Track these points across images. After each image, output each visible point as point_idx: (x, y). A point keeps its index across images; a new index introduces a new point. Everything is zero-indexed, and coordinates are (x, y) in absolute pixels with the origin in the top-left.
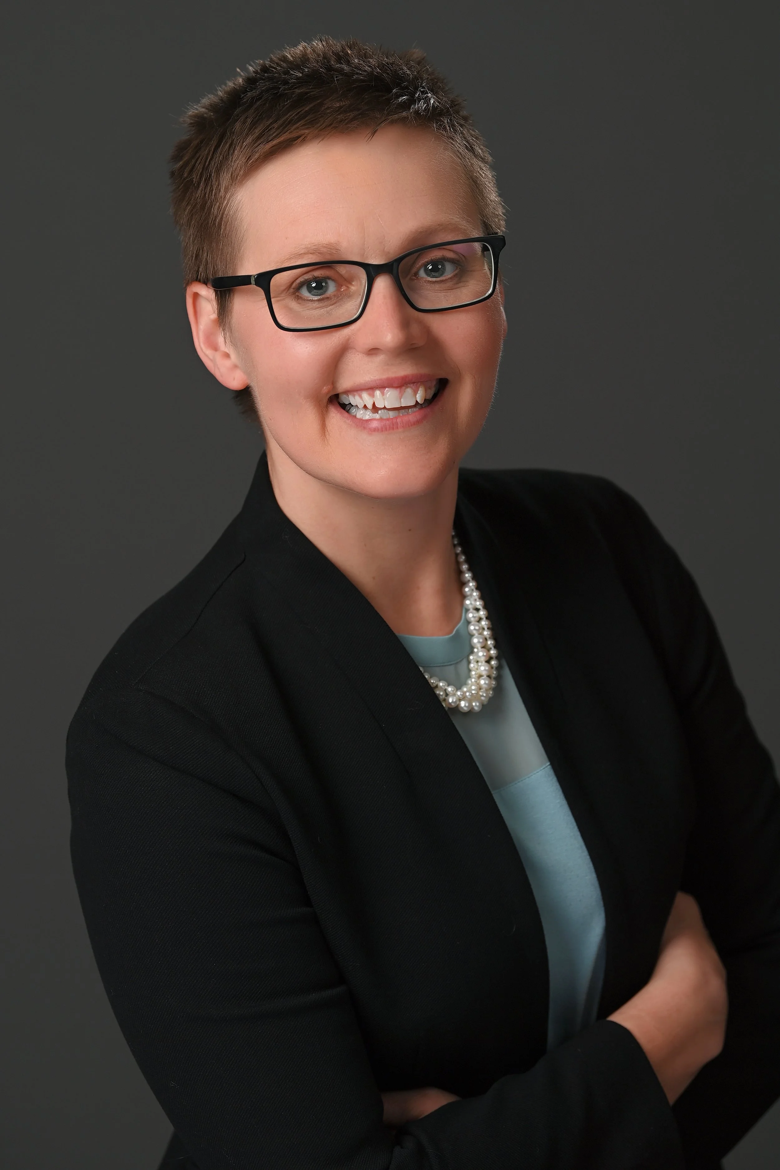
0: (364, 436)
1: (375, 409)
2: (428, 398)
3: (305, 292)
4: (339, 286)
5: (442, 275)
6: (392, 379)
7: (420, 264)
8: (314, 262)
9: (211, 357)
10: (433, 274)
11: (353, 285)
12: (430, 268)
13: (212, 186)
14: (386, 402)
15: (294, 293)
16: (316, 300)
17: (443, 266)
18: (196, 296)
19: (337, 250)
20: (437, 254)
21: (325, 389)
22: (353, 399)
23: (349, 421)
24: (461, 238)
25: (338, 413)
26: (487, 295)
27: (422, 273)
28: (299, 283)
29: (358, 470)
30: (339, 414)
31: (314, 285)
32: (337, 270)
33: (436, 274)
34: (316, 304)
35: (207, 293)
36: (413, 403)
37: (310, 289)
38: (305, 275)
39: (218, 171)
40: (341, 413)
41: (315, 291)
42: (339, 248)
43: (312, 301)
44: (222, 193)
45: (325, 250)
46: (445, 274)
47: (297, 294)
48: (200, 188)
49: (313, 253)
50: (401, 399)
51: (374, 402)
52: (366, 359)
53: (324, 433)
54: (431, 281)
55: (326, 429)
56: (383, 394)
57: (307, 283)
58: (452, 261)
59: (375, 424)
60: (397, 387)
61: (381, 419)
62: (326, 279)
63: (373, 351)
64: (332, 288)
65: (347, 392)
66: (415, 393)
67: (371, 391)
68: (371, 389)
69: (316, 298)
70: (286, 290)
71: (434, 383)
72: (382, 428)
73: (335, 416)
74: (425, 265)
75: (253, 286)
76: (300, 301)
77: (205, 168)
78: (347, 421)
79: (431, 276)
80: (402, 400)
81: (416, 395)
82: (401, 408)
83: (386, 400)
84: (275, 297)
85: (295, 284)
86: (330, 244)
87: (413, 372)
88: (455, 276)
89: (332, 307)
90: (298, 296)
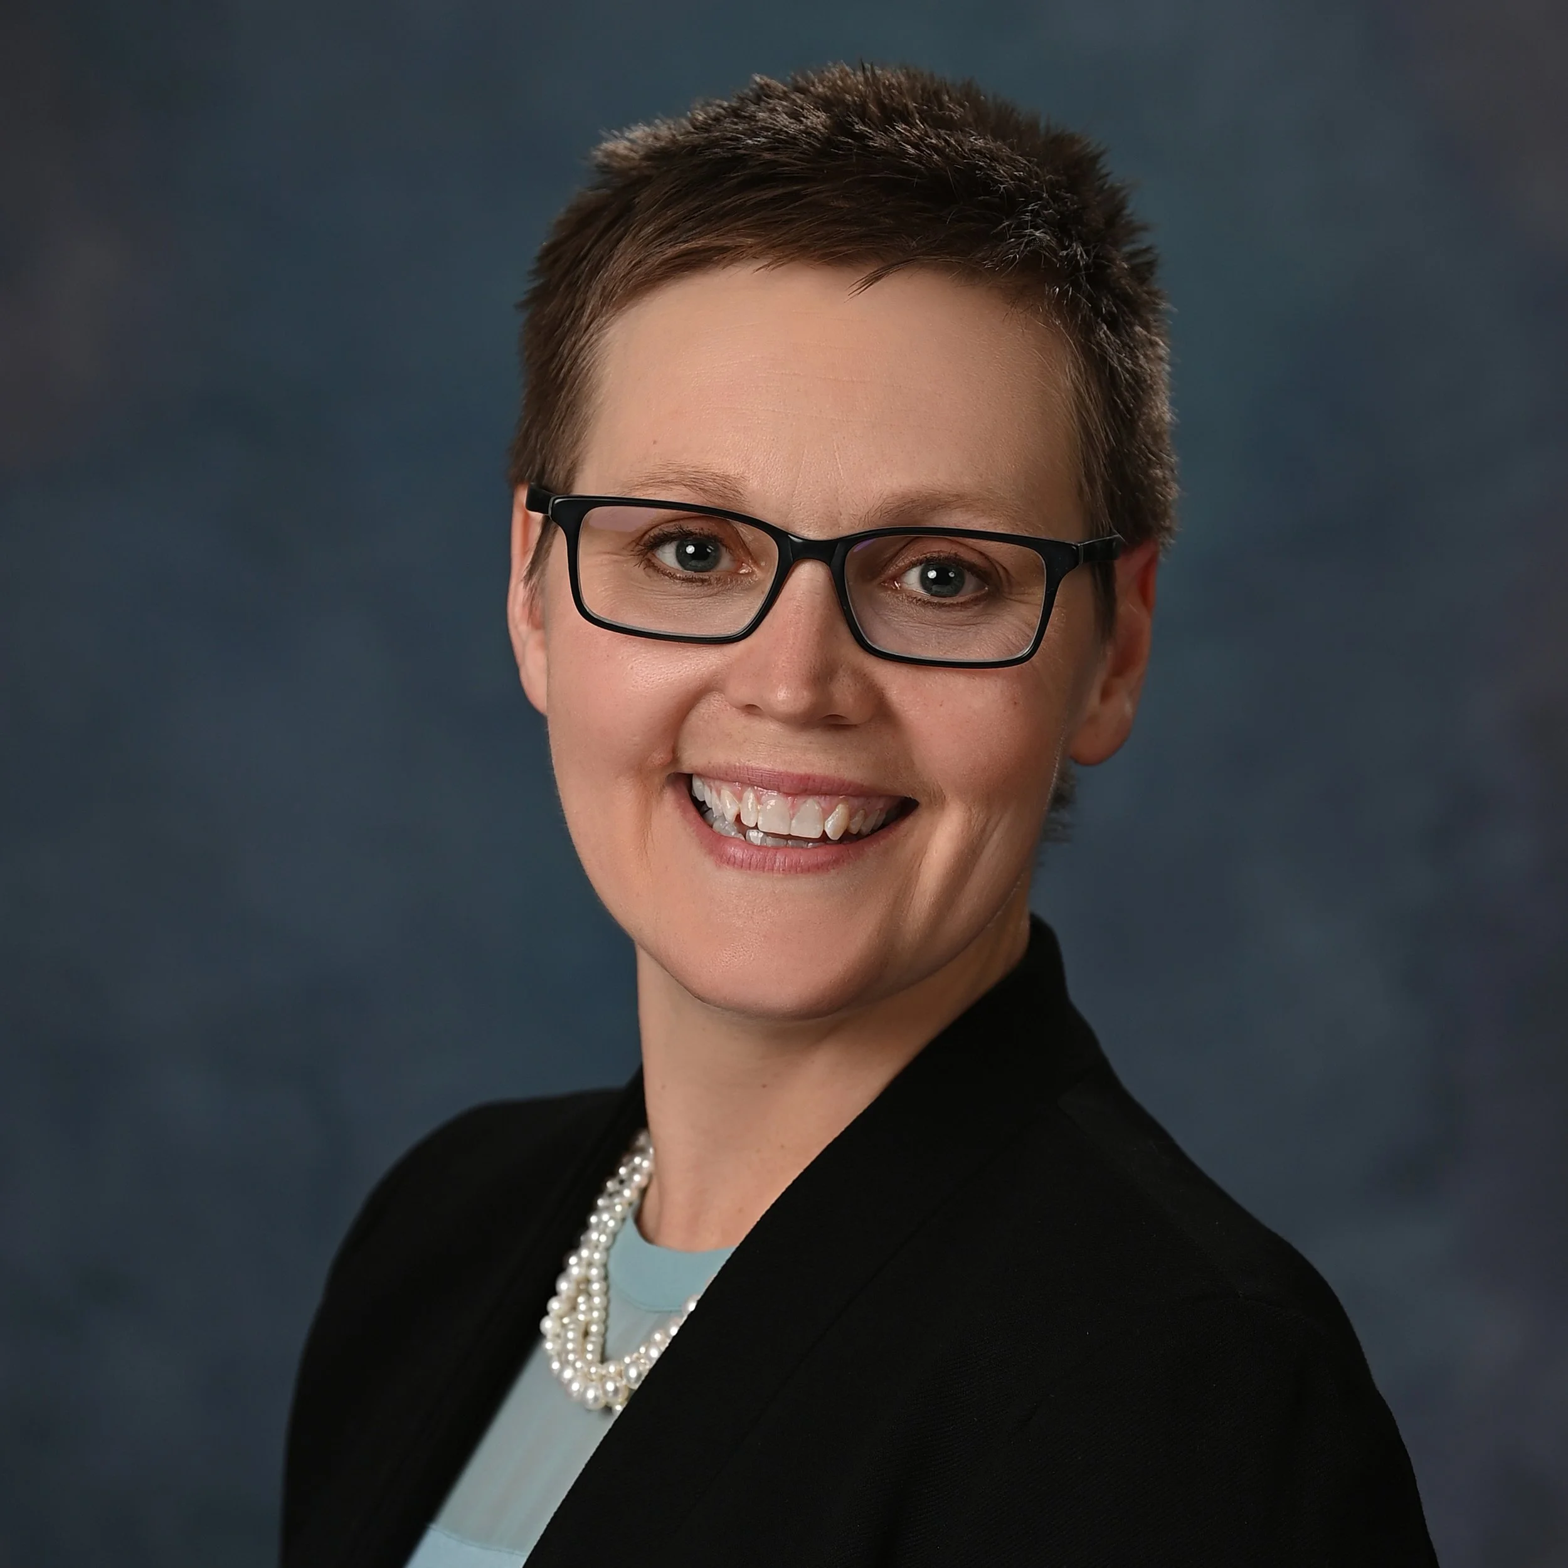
1: (740, 823)
2: (854, 830)
3: (668, 556)
4: (737, 562)
5: (954, 594)
6: (780, 774)
7: (907, 561)
8: (692, 503)
10: (934, 588)
11: (754, 565)
14: (762, 818)
15: (641, 551)
16: (680, 578)
17: (960, 576)
21: (661, 755)
22: (710, 792)
23: (692, 829)
25: (679, 808)
26: (1022, 653)
27: (913, 579)
28: (654, 537)
30: (679, 810)
32: (736, 531)
33: (945, 589)
36: (816, 834)
37: (680, 553)
38: (673, 524)
41: (687, 561)
42: (743, 490)
45: (713, 485)
46: (962, 592)
47: (649, 555)
49: (689, 486)
50: (792, 819)
51: (740, 811)
55: (650, 832)
56: (758, 799)
57: (683, 538)
58: (972, 570)
59: (733, 850)
60: (788, 795)
62: (714, 540)
63: (752, 710)
64: (723, 563)
65: (700, 775)
66: (826, 814)
67: (737, 787)
68: (738, 783)
70: (634, 544)
72: (742, 862)
73: (672, 812)
74: (922, 565)
76: (650, 571)
80: (794, 821)
81: (825, 819)
82: (789, 837)
83: (760, 814)
84: (608, 553)
85: (647, 537)
86: (726, 478)
87: (827, 773)
88: (976, 601)
89: (706, 599)
90: (649, 560)
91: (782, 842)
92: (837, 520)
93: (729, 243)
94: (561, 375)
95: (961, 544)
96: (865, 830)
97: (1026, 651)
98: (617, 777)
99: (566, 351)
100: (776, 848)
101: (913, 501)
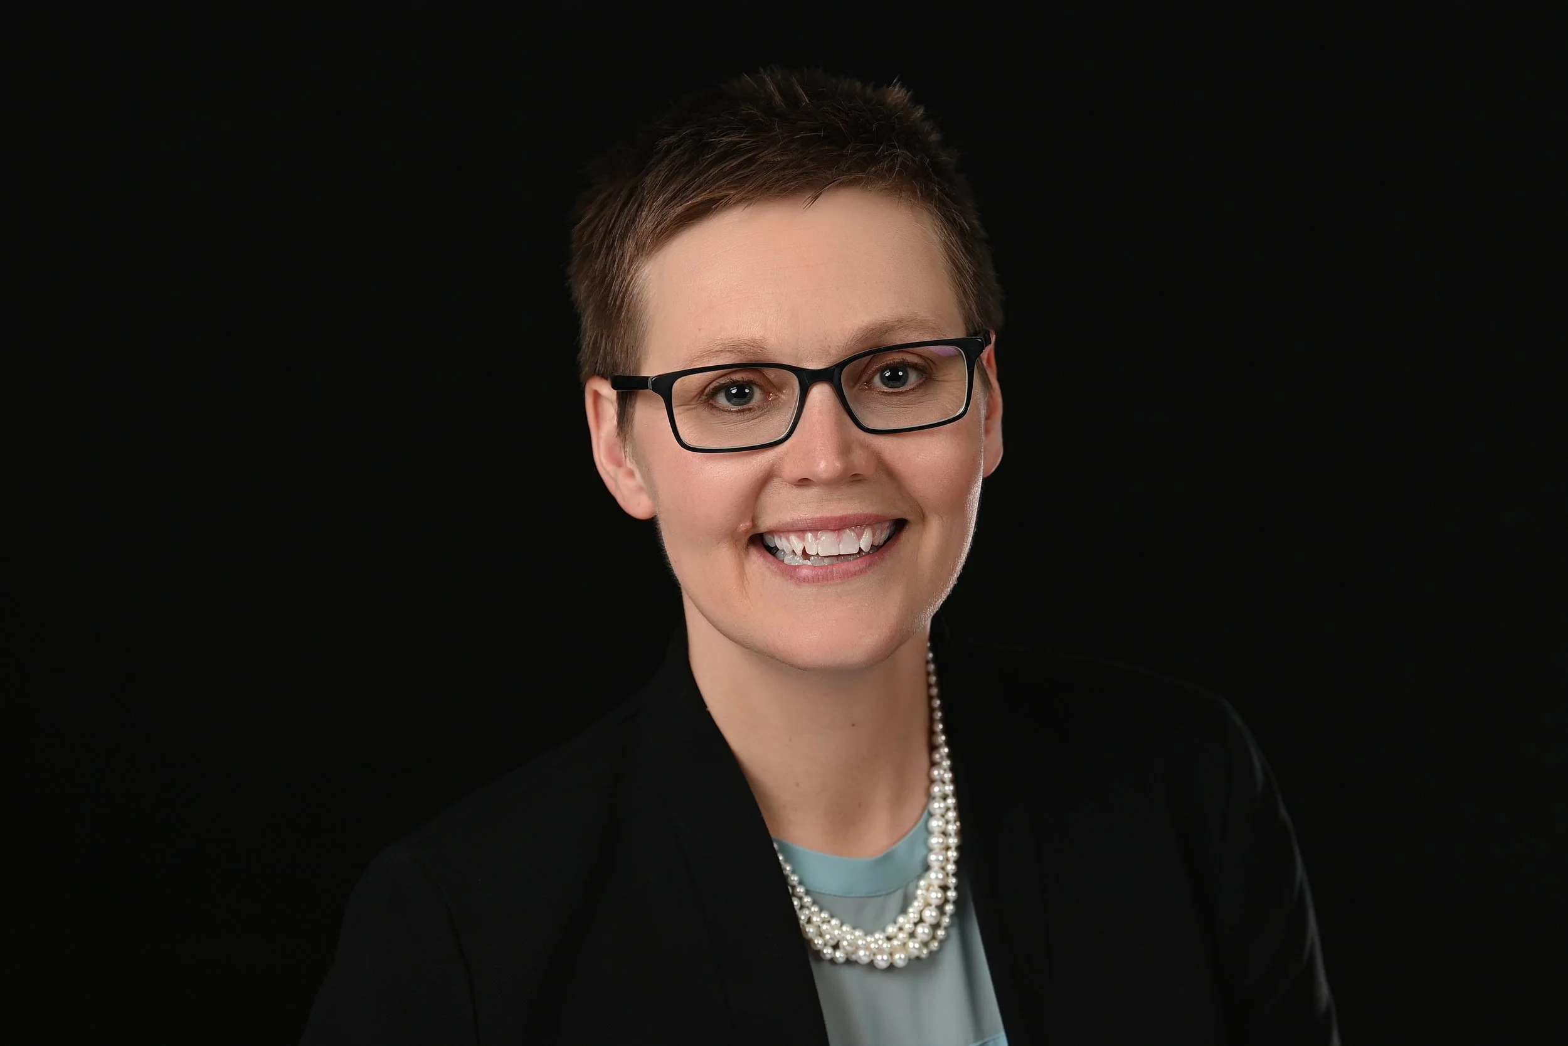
0: (791, 587)
1: (805, 555)
2: (876, 544)
3: (722, 400)
4: (766, 393)
5: (903, 385)
6: (827, 518)
7: (873, 369)
8: (732, 362)
9: (612, 473)
10: (891, 383)
11: (782, 393)
12: (888, 374)
13: (614, 256)
14: (819, 548)
15: (706, 401)
16: (735, 411)
17: (906, 373)
18: (597, 395)
19: (762, 348)
20: (896, 357)
21: (744, 525)
22: (779, 541)
23: (774, 567)
24: (928, 339)
25: (761, 556)
26: (958, 414)
27: (877, 380)
28: (713, 389)
29: (781, 632)
30: (761, 559)
31: (734, 391)
32: (763, 374)
33: (895, 383)
34: (734, 417)
35: (607, 391)
36: (856, 551)
37: (729, 397)
38: (720, 379)
39: (623, 237)
40: (764, 557)
41: (734, 399)
42: (765, 347)
43: (730, 411)
44: (626, 265)
45: (745, 348)
46: (907, 383)
47: (711, 401)
48: (601, 258)
49: (731, 351)
50: (839, 545)
51: (804, 548)
52: (796, 491)
53: (743, 582)
54: (886, 392)
55: (745, 578)
56: (816, 537)
57: (725, 388)
58: (915, 367)
59: (805, 572)
60: (834, 530)
61: (813, 567)
62: (750, 384)
63: (803, 482)
64: (758, 395)
65: (772, 532)
66: (859, 537)
67: (800, 534)
68: (801, 530)
69: (735, 408)
70: (699, 396)
71: (887, 524)
72: (813, 578)
73: (756, 561)
74: (883, 370)
75: (649, 391)
76: (714, 411)
77: (608, 232)
78: (771, 567)
79: (890, 386)
80: (840, 546)
81: (859, 540)
82: (839, 555)
83: (819, 545)
84: (682, 405)
85: (708, 389)
86: (754, 341)
87: (856, 512)
88: (919, 386)
89: (755, 421)
90: (712, 404)
91: (835, 561)
92: (828, 352)
93: (717, 195)
94: (618, 303)
95: (908, 352)
96: (882, 542)
97: (962, 410)
98: (718, 544)
99: (617, 288)
100: (833, 565)
101: (873, 329)
